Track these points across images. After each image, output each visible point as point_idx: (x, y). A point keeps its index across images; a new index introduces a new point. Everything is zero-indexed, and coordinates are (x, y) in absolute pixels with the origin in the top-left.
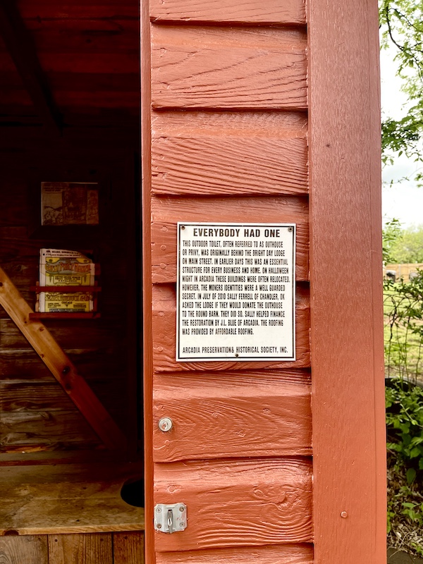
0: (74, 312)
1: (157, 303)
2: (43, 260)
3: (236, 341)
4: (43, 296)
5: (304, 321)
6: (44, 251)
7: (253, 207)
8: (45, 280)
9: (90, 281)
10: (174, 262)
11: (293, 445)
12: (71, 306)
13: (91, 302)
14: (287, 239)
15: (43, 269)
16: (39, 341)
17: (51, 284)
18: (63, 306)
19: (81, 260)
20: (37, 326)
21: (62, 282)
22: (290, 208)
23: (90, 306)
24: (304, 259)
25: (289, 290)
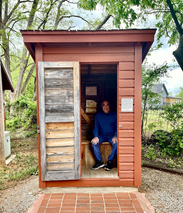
0: (93, 112)
1: (119, 106)
2: (87, 102)
3: (127, 110)
4: (87, 109)
5: (134, 108)
6: (87, 100)
7: (129, 97)
8: (87, 106)
9: (96, 106)
10: (121, 102)
11: (132, 120)
12: (92, 111)
13: (96, 110)
14: (132, 100)
15: (87, 104)
16: (86, 117)
17: (88, 106)
18: (91, 111)
19: (94, 102)
20: (85, 115)
21: (90, 106)
22: (133, 97)
23: (95, 110)
24: (134, 102)
25: (132, 105)
